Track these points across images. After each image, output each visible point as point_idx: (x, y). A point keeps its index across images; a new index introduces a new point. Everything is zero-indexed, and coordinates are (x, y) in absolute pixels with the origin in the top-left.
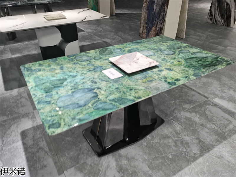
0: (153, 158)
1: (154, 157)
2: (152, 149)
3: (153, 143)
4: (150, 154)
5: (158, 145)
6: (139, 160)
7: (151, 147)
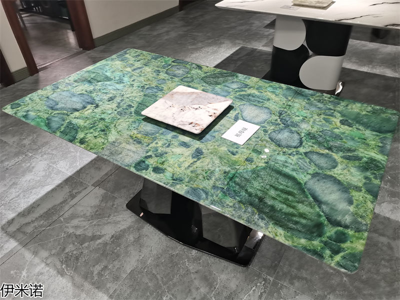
0: (151, 272)
1: (156, 273)
2: (170, 265)
3: (184, 263)
4: (158, 265)
5: (182, 272)
6: (140, 254)
7: (173, 262)
